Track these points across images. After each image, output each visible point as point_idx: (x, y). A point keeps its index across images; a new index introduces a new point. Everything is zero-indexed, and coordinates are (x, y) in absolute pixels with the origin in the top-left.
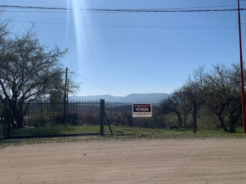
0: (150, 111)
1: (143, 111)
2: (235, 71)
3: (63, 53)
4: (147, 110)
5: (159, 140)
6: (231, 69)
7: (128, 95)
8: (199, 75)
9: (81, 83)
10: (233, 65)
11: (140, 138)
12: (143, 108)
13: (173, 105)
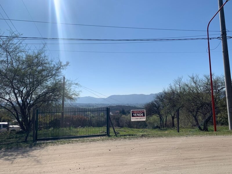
0: (144, 116)
1: (139, 116)
2: (207, 81)
3: (65, 65)
4: (142, 115)
5: (155, 138)
6: (204, 79)
7: (108, 96)
8: (178, 84)
9: (81, 91)
10: (205, 76)
11: (141, 137)
12: (139, 113)
13: (155, 108)
